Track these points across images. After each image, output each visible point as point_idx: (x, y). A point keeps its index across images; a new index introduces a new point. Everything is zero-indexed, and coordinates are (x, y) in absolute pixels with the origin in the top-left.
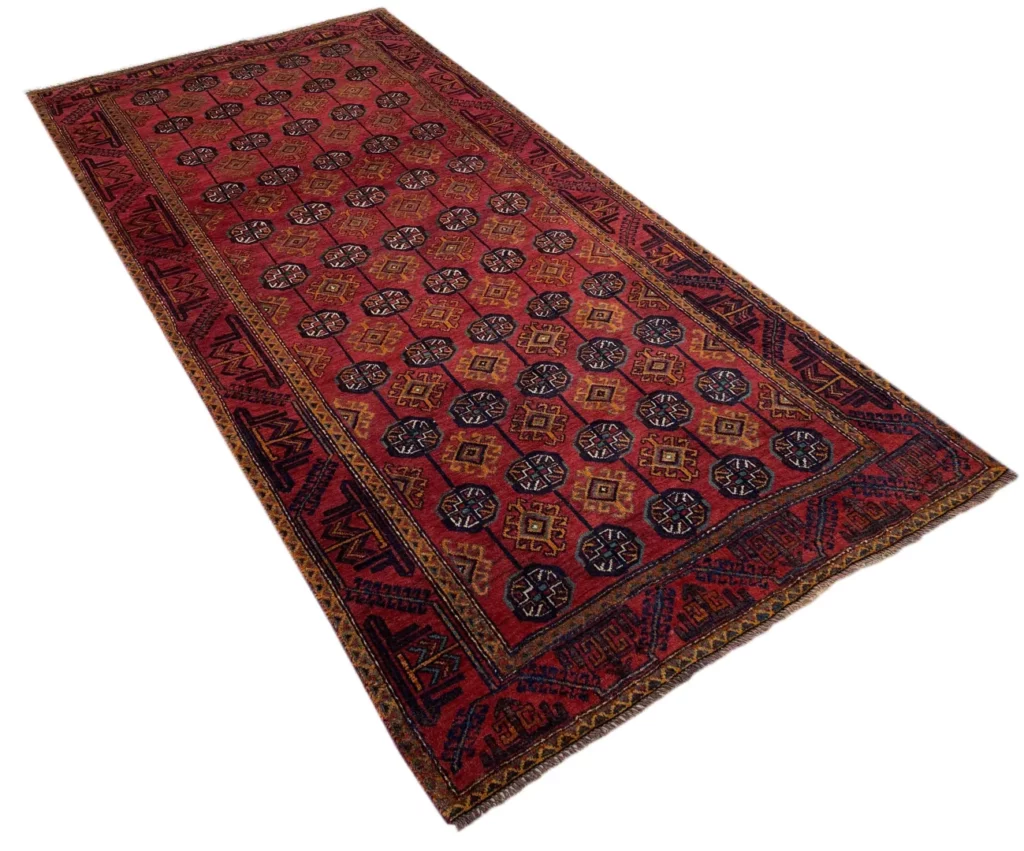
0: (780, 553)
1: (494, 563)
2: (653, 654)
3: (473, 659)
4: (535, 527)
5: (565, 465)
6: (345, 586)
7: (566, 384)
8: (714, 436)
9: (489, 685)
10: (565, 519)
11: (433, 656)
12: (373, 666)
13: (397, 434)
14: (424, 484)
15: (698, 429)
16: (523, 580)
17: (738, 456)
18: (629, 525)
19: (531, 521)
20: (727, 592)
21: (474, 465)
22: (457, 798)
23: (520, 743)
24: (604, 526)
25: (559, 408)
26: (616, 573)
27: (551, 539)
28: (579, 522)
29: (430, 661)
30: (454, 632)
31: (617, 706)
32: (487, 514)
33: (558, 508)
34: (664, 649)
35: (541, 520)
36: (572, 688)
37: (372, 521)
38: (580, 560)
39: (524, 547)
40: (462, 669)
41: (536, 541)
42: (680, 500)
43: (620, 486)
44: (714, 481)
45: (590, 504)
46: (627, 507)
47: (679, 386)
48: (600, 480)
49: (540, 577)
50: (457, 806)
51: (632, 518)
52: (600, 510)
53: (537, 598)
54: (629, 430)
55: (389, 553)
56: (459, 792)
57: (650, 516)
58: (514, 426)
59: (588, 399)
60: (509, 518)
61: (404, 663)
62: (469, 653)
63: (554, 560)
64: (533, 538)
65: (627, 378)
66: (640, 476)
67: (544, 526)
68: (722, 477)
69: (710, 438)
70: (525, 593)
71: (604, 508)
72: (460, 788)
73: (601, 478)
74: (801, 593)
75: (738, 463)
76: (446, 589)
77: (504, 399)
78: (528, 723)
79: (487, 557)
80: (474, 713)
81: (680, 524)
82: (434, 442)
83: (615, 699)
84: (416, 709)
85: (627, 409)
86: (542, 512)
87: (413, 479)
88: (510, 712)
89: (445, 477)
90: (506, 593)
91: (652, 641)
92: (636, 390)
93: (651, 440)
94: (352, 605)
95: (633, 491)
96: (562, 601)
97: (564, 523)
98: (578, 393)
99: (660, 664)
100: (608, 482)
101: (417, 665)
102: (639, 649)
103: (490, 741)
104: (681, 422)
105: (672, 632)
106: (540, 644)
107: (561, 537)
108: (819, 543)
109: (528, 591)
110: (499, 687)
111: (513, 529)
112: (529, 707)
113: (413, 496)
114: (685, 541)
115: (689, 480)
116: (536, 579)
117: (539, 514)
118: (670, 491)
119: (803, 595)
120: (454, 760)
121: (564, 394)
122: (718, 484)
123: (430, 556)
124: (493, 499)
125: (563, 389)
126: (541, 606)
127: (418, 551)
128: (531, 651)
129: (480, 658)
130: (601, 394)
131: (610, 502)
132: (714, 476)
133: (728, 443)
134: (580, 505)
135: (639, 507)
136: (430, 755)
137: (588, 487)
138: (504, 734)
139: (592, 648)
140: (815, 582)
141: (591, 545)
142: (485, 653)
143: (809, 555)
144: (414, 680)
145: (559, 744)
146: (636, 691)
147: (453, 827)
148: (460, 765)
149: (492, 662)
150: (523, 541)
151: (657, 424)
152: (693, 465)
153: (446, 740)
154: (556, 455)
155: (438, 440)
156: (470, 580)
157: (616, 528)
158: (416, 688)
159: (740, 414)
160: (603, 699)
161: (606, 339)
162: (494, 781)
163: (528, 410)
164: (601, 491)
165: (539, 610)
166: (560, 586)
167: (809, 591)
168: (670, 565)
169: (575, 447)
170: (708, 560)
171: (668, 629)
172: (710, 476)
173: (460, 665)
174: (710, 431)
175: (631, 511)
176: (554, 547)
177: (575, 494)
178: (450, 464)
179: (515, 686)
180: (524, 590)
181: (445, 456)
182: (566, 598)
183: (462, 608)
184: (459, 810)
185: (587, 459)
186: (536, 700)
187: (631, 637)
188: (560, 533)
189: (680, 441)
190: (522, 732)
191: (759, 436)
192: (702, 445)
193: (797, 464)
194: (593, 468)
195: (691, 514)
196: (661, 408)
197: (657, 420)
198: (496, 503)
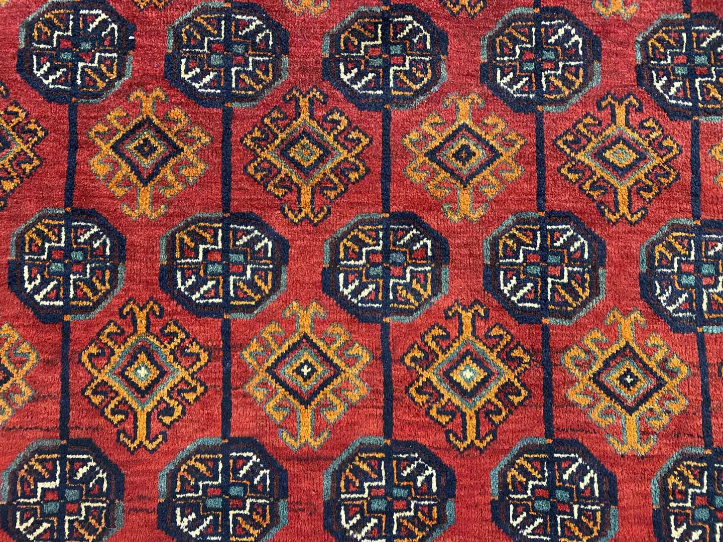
1: (34, 399)
4: (143, 372)
5: (284, 276)
7: (417, 93)
8: (584, 379)
10: (200, 389)
13: (53, 27)
14: (28, 168)
15: (567, 348)
16: (54, 461)
17: (585, 454)
18: (291, 468)
19: (142, 357)
21: (133, 178)
24: (251, 443)
25: (365, 141)
27: (149, 414)
28: (217, 410)
32: (85, 297)
33: (204, 357)
35: (159, 367)
38: (162, 484)
39: (97, 400)
41: (124, 402)
42: (412, 477)
43: (337, 382)
44: (503, 475)
45: (264, 384)
46: (317, 432)
47: (621, 228)
48: (314, 346)
49: (82, 471)
51: (308, 458)
52: (269, 408)
53: (52, 507)
54: (446, 272)
57: (337, 476)
58: (257, 134)
59: (432, 155)
60: (112, 328)
63: (124, 457)
64: (124, 392)
65: (540, 147)
66: (388, 383)
67: (155, 382)
68: (521, 478)
69: (572, 382)
70: (40, 485)
71: (278, 407)
73: (320, 344)
75: (574, 467)
77: (285, 59)
79: (30, 380)
81: (374, 521)
82: (101, 84)
85: (482, 221)
86: (172, 352)
87: (18, 146)
89: (71, 174)
90: (13, 466)
92: (532, 187)
93: (467, 317)
95: (351, 406)
96: (83, 538)
97: (190, 397)
98: (426, 127)
100: (326, 359)
104: (553, 314)
107: (167, 420)
109: (47, 485)
111: (106, 353)
115: (462, 446)
116: (74, 473)
117: (165, 352)
118: (411, 446)
121: (398, 114)
122: (503, 485)
124: (114, 272)
125: (399, 103)
126: (46, 525)
130: (464, 154)
131: (295, 402)
132: (511, 464)
133: (595, 415)
134: (247, 375)
135: (337, 443)
137: (285, 348)
141: (202, 468)
150: (104, 389)
151: (506, 290)
152: (497, 419)
154: (281, 245)
155: (111, 84)
157: (267, 460)
159: (675, 362)
161: (576, 24)
163: (305, 115)
164: (298, 371)
165: (40, 530)
166: (100, 509)
169: (327, 248)
172: (504, 461)
174: (584, 366)
175: (316, 444)
176: (142, 432)
177: (255, 346)
178: (99, 150)
180: (43, 480)
181: (101, 128)
182: (91, 539)
185: (329, 286)
188: (169, 411)
189: (516, 353)
191: (664, 434)
192: (548, 388)
193: (676, 535)
194: (322, 313)
195: (408, 514)
196: (544, 259)
197: (514, 281)
198: (113, 281)
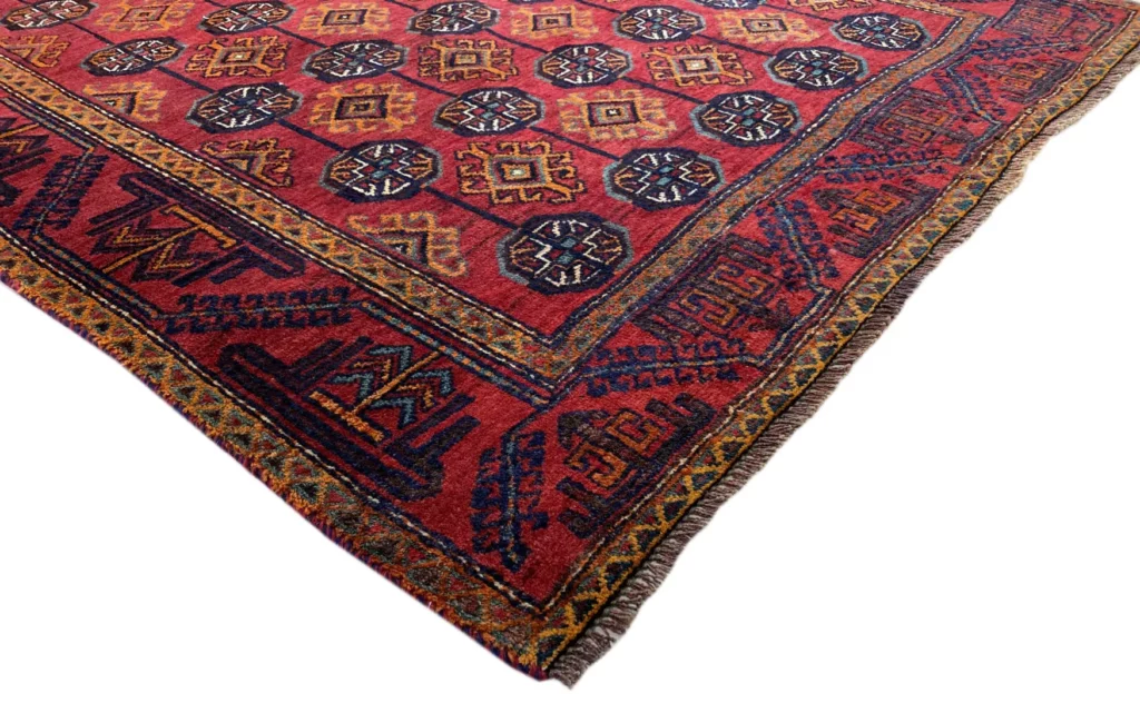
0: (933, 133)
1: (462, 229)
2: (819, 286)
3: (478, 368)
4: (517, 172)
5: (534, 97)
6: (160, 312)
7: (492, 18)
8: (747, 35)
9: (529, 401)
10: (567, 155)
11: (390, 379)
12: (258, 425)
13: (213, 108)
14: (286, 156)
15: (721, 33)
16: (528, 240)
17: (798, 49)
18: (680, 143)
19: (505, 166)
21: (372, 120)
22: (541, 618)
23: (638, 476)
24: (639, 152)
25: (492, 42)
26: (687, 201)
27: (554, 181)
28: (592, 155)
29: (385, 389)
30: (423, 337)
31: (799, 373)
32: (421, 172)
33: (546, 144)
34: (834, 275)
35: (524, 164)
36: (699, 368)
37: (195, 215)
38: (619, 196)
39: (508, 200)
40: (459, 389)
41: (528, 189)
42: (743, 104)
43: (638, 105)
44: (780, 78)
45: (600, 132)
46: (664, 125)
49: (556, 231)
50: (547, 633)
51: (678, 135)
52: (621, 136)
53: (566, 258)
54: (617, 49)
55: (244, 251)
56: (540, 605)
57: (706, 129)
58: (425, 69)
59: (535, 29)
60: (464, 169)
61: (329, 405)
62: (466, 361)
63: (573, 205)
64: (520, 187)
65: (584, 3)
66: (664, 91)
67: (533, 168)
68: (790, 72)
69: (745, 39)
70: (539, 256)
71: (625, 132)
72: (540, 597)
73: (602, 101)
74: (1000, 168)
75: (803, 55)
76: (381, 280)
77: (397, 46)
78: (639, 441)
79: (444, 224)
80: (516, 451)
81: (759, 128)
82: (288, 106)
83: (789, 362)
84: (383, 473)
85: (601, 30)
86: (521, 152)
87: (262, 154)
88: (594, 433)
89: (324, 142)
90: (502, 264)
91: (806, 269)
92: (604, 12)
93: (657, 53)
94: (184, 339)
95: (662, 107)
96: (612, 254)
97: (567, 160)
98: (516, 25)
99: (837, 297)
100: (616, 103)
101: (359, 401)
102: (790, 284)
103: (572, 489)
104: (692, 31)
105: (833, 251)
106: (604, 319)
107: (570, 176)
108: (981, 112)
109: (543, 253)
110: (552, 400)
111: (478, 181)
112: (627, 416)
113: (269, 171)
114: (781, 145)
115: (742, 82)
116: (551, 235)
117: (516, 155)
118: (721, 97)
119: (1005, 170)
120: (505, 544)
121: (494, 28)
122: (788, 80)
123: (331, 241)
124: (424, 152)
125: (492, 21)
126: (577, 268)
127: (303, 240)
128: (588, 334)
129: (494, 363)
130: (552, 21)
131: (632, 125)
132: (776, 73)
133: (775, 40)
134: (583, 136)
135: (683, 122)
136: (444, 552)
137: (585, 114)
138: (598, 470)
139: (703, 301)
140: (1010, 154)
141: (628, 176)
142: (500, 355)
143: (977, 127)
144: (362, 426)
145: (719, 460)
146: (821, 344)
147: (553, 686)
148: (522, 550)
149: (520, 366)
150: (502, 195)
151: (657, 38)
152: (738, 67)
153: (473, 511)
154: (512, 90)
155: (295, 103)
156: (425, 260)
157: (659, 150)
158: (371, 441)
159: (771, 14)
160: (765, 370)
162: (614, 559)
163: (443, 49)
164: (609, 115)
165: (578, 273)
166: (600, 235)
167: (1010, 163)
168: (773, 175)
169: (539, 77)
170: (830, 159)
171: (824, 249)
172: (771, 74)
173: (453, 383)
174: (740, 32)
175: (672, 127)
176: (564, 190)
177: (567, 125)
178: (328, 125)
179: (583, 388)
180: (536, 253)
181: (315, 118)
182: (619, 248)
183: (425, 301)
184: (555, 641)
185: (567, 86)
186: (638, 401)
187: (766, 272)
188: (565, 172)
189: (702, 48)
190: (634, 459)
191: (814, 29)
192: (739, 47)
193: (885, 45)
194: (582, 94)
195: (769, 115)
197: (655, 34)
198: (431, 156)
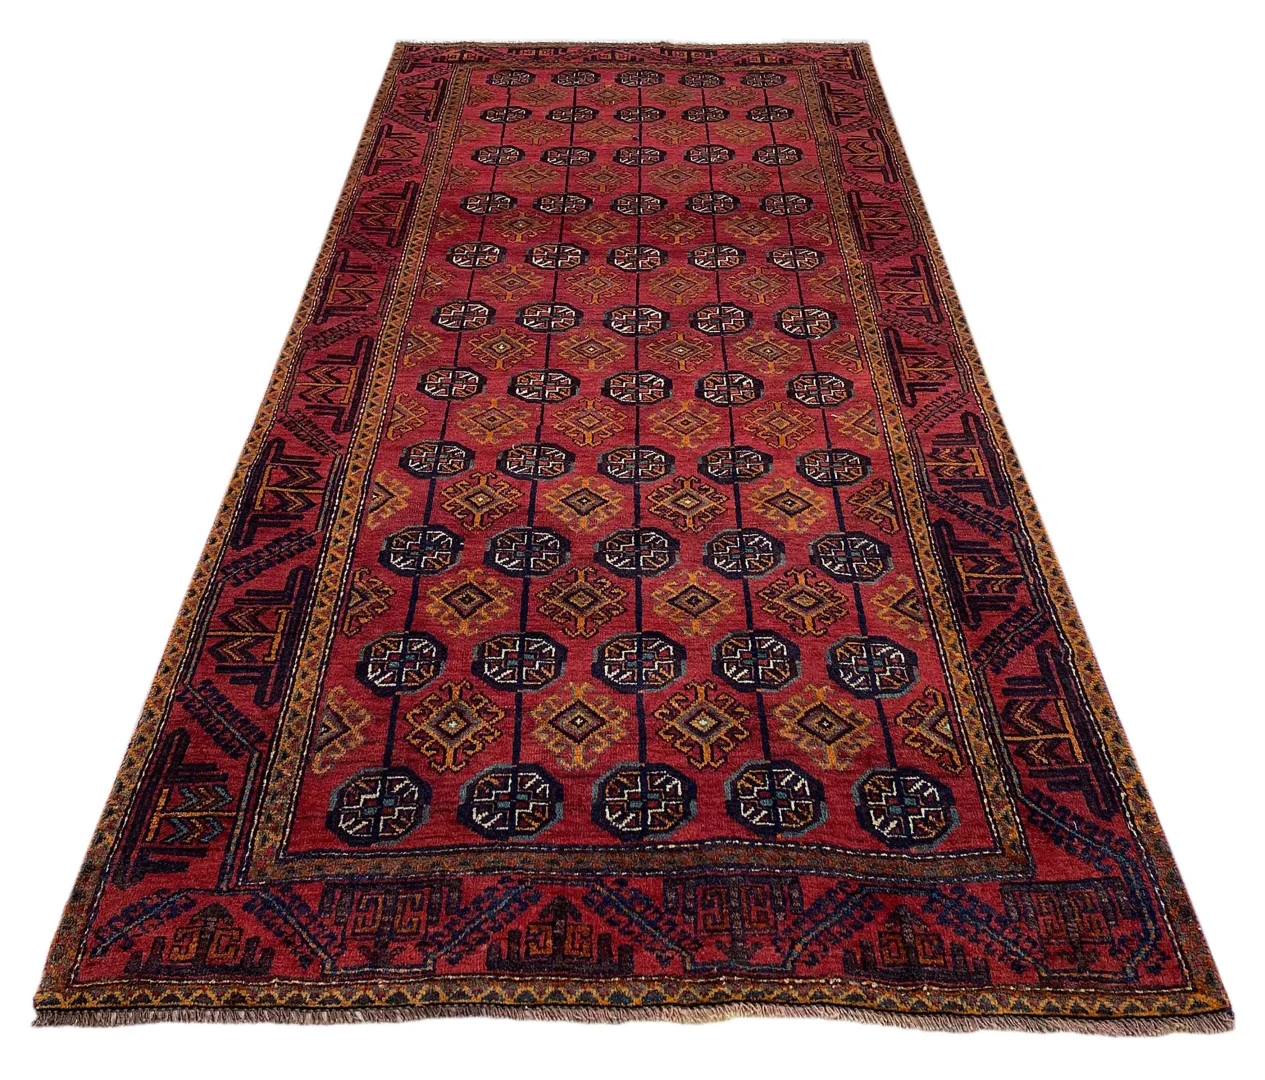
0: (730, 930)
1: (366, 743)
2: (435, 960)
3: (234, 841)
4: (453, 725)
5: (563, 668)
6: (190, 682)
7: (659, 569)
8: (790, 723)
9: (221, 880)
10: (497, 734)
11: (199, 811)
12: (132, 786)
13: (406, 539)
14: (380, 611)
15: (777, 705)
16: (376, 781)
17: (796, 768)
18: (566, 782)
19: (454, 715)
20: (604, 940)
21: (457, 615)
22: (67, 986)
23: (186, 968)
24: (536, 767)
25: (623, 594)
26: (491, 834)
27: (456, 749)
28: (510, 748)
29: (190, 815)
30: (245, 798)
31: (332, 996)
32: (414, 681)
33: (502, 715)
34: (452, 962)
35: (466, 721)
36: (304, 941)
37: (285, 625)
38: (463, 793)
39: (415, 742)
40: (213, 845)
41: (437, 742)
42: (663, 785)
43: (603, 728)
44: (734, 784)
45: (546, 731)
46: (586, 759)
47: (809, 638)
48: (586, 707)
49: (398, 787)
50: (59, 996)
51: (580, 776)
52: (550, 745)
53: (371, 811)
54: (684, 664)
55: (267, 669)
56: (75, 982)
57: (602, 787)
58: (547, 591)
59: (671, 601)
60: (433, 697)
61: (162, 802)
62: (237, 831)
63: (434, 777)
64: (437, 737)
65: (747, 596)
66: (642, 728)
67: (462, 730)
68: (747, 785)
69: (782, 725)
70: (363, 797)
71: (557, 744)
72: (81, 978)
73: (590, 705)
74: (706, 1000)
75: (789, 778)
76: (285, 744)
77: (568, 554)
78: (217, 952)
79: (364, 731)
80: (173, 902)
81: (632, 815)
82: (438, 567)
83: (337, 986)
84: (125, 859)
85: (707, 636)
86: (477, 711)
87: (374, 599)
88: (211, 927)
89: (411, 614)
90: (342, 786)
91: (449, 943)
92: (744, 617)
93: (701, 690)
94: (178, 707)
95: (614, 743)
96: (394, 831)
97: (490, 739)
98: (666, 587)
99: (430, 977)
100: (594, 714)
101: (172, 811)
102: (422, 945)
103: (158, 944)
104: (763, 686)
105: (485, 947)
106: (319, 868)
107: (470, 752)
108: (799, 947)
109: (369, 797)
110: (229, 890)
111: (426, 712)
112: (235, 933)
113: (355, 617)
114: (618, 841)
115: (700, 766)
116: (391, 788)
117: (472, 711)
118: (660, 766)
119: (706, 1005)
120: (105, 941)
121: (645, 580)
122: (735, 791)
123: (306, 695)
124: (437, 666)
125: (647, 574)
126: (364, 823)
127: (299, 682)
128: (305, 869)
129: (243, 844)
130: (695, 601)
131: (571, 742)
132: (740, 778)
133: (802, 745)
134: (533, 725)
135: (602, 766)
136: (88, 920)
137: (563, 708)
138: (180, 947)
139: (371, 908)
140: (739, 997)
141: (495, 782)
142: (253, 841)
143: (769, 954)
144: (154, 826)
145: (223, 998)
146: (370, 993)
147: (33, 1015)
148: (105, 950)
149: (250, 857)
150: (423, 735)
151: (729, 673)
152: (726, 749)
153: (119, 914)
154: (562, 651)
155: (446, 566)
156: (320, 749)
157: (547, 777)
158: (146, 835)
159: (860, 716)
160: (324, 977)
161: (767, 536)
162: (117, 993)
163: (581, 580)
164: (573, 722)
165: (358, 827)
166: (411, 811)
167: (721, 1004)
168: (568, 861)
169: (596, 651)
170: (622, 882)
171: (481, 942)
172: (734, 776)
173: (215, 839)
174: (790, 715)
175: (586, 766)
176: (449, 760)
177: (540, 708)
178: (433, 601)
179: (247, 897)
180: (366, 793)
181: (435, 589)
182: (401, 831)
183: (280, 775)
184: (57, 1002)
185: (597, 672)
186: (252, 928)
187: (429, 922)
188: (473, 747)
189: (738, 709)
190: (202, 954)
191: (857, 758)
192: (765, 732)
193: (876, 823)
194: (592, 688)
195: (659, 810)
196: (755, 655)
197: (734, 669)
198: (436, 672)
